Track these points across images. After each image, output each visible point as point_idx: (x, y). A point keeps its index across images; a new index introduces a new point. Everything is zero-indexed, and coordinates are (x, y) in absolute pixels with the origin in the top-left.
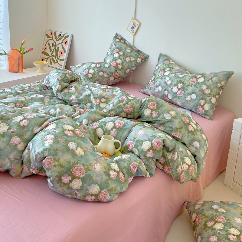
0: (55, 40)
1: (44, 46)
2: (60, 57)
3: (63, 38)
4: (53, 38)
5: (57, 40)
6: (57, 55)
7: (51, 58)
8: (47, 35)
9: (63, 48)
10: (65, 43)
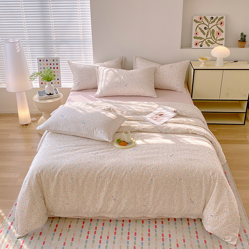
0: (207, 24)
1: (194, 32)
2: (217, 37)
3: (217, 20)
4: (203, 22)
5: (209, 23)
6: (214, 37)
7: (207, 40)
8: (195, 21)
9: (219, 29)
10: (221, 24)
